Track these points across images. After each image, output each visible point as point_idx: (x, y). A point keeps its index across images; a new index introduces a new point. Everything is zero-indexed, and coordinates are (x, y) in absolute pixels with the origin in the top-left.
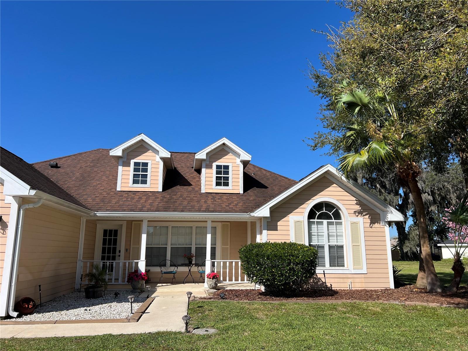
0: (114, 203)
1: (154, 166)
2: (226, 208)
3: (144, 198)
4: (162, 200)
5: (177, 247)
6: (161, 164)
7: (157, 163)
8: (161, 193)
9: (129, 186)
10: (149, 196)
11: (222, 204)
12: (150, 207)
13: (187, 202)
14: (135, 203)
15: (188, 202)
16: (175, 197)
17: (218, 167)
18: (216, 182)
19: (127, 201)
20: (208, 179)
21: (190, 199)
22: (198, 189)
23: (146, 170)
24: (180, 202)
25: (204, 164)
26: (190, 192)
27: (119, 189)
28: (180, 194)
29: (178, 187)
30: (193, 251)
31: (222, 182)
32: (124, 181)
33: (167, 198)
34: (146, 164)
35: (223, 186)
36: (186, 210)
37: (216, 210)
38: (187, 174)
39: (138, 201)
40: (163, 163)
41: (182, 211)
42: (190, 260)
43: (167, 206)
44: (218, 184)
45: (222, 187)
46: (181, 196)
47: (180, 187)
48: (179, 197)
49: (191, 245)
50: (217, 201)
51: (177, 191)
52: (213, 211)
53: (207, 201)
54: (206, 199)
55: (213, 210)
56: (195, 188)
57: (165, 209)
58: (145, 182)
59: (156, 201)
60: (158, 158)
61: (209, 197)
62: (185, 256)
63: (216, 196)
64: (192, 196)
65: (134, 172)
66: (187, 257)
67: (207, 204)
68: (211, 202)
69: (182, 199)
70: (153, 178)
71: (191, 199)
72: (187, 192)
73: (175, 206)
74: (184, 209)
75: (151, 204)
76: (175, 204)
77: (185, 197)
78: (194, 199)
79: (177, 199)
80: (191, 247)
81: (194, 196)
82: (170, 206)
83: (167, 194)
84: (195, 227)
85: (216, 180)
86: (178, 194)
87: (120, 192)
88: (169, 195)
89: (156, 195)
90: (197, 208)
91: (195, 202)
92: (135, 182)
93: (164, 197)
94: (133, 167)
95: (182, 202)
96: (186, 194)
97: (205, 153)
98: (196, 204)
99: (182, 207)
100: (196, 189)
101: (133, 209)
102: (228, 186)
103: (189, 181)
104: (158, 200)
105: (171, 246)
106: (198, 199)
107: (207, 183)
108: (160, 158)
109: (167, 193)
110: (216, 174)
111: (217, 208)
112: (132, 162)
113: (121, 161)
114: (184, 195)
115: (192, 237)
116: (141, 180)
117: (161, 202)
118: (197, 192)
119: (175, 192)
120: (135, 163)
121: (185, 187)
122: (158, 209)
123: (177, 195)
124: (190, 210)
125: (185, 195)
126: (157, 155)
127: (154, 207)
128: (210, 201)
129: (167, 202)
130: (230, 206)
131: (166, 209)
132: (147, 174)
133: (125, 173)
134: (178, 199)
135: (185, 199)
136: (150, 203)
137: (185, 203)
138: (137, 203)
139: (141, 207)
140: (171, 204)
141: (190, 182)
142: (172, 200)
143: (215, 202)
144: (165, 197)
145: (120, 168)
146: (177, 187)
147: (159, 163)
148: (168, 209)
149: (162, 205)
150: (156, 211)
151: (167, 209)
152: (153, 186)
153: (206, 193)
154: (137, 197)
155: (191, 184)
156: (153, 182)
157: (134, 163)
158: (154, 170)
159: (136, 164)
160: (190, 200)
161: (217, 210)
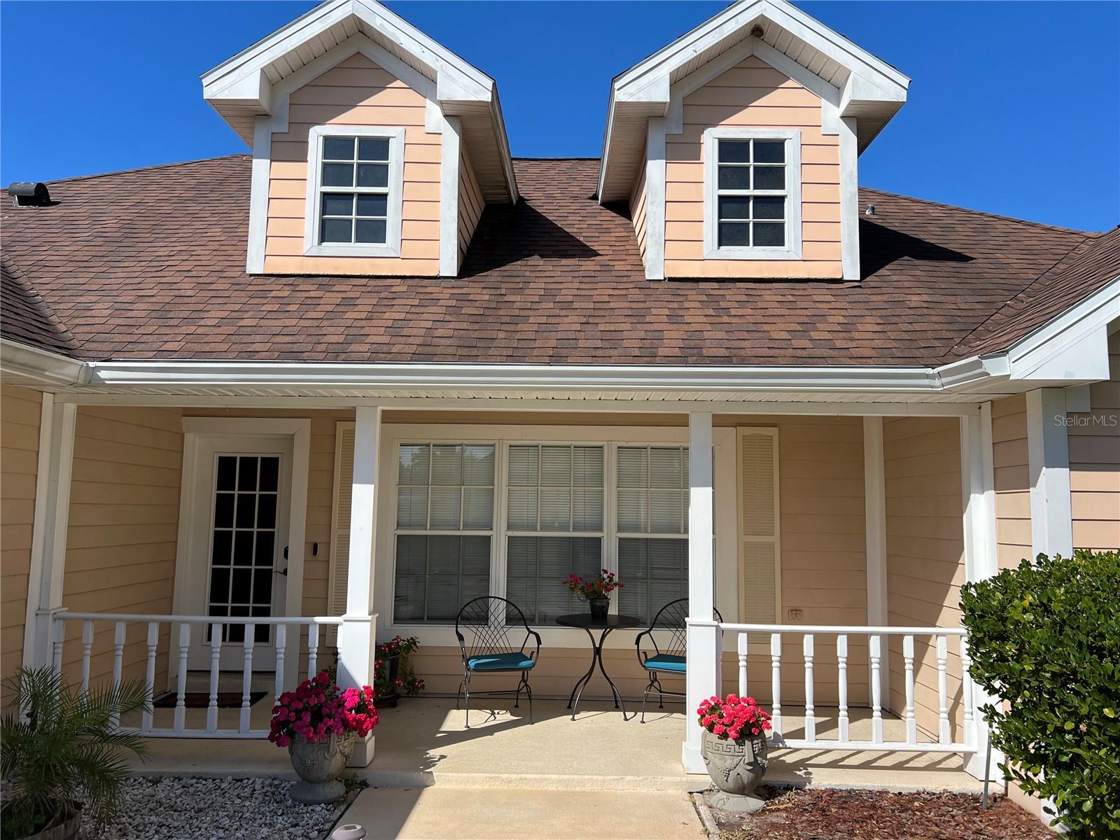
0: (214, 322)
1: (416, 153)
2: (795, 343)
3: (366, 303)
4: (454, 311)
5: (537, 537)
6: (451, 142)
7: (432, 139)
8: (454, 282)
9: (304, 253)
10: (391, 296)
11: (766, 327)
12: (386, 339)
13: (576, 319)
14: (316, 323)
15: (584, 320)
16: (518, 298)
17: (730, 149)
18: (720, 225)
19: (284, 315)
20: (677, 211)
21: (592, 306)
22: (629, 268)
23: (380, 176)
24: (544, 320)
25: (656, 139)
26: (591, 277)
27: (255, 265)
28: (543, 286)
29: (535, 260)
30: (610, 560)
31: (748, 224)
32: (277, 227)
33: (477, 304)
34: (377, 147)
35: (754, 245)
36: (577, 353)
37: (743, 352)
38: (570, 218)
39: (330, 315)
40: (458, 138)
41: (556, 359)
42: (598, 604)
43: (476, 335)
44: (729, 235)
45: (751, 251)
46: (548, 295)
47: (541, 263)
48: (536, 299)
49: (600, 529)
50: (733, 312)
51: (527, 274)
52: (727, 361)
53: (681, 312)
54: (675, 305)
55: (723, 352)
56: (611, 263)
57: (465, 352)
58: (374, 232)
59: (426, 316)
60: (434, 117)
61: (689, 297)
62: (573, 582)
63: (722, 292)
64: (602, 292)
65: (324, 183)
66: (582, 589)
67: (686, 327)
68: (704, 319)
69: (551, 305)
70: (413, 211)
71: (598, 305)
72: (578, 280)
73: (518, 336)
74: (564, 352)
75: (395, 330)
76: (519, 327)
77: (570, 298)
78: (612, 305)
79: (529, 305)
80: (599, 540)
81: (611, 292)
82: (494, 334)
83: (479, 289)
84: (615, 450)
85: (720, 217)
86: (532, 285)
87: (260, 281)
88: (493, 292)
89: (429, 290)
90: (638, 344)
91: (622, 319)
92: (328, 232)
93: (465, 299)
94: (320, 160)
95: (551, 320)
96: (569, 285)
97: (664, 74)
98: (628, 326)
99: (553, 343)
100: (616, 268)
101: (296, 348)
102: (783, 244)
103: (581, 239)
104: (436, 311)
105: (510, 533)
106: (634, 305)
107: (675, 231)
108: (446, 116)
109: (482, 285)
110: (720, 188)
111: (744, 344)
112: (316, 136)
113: (262, 136)
114: (563, 292)
115: (602, 491)
116: (357, 221)
117: (448, 318)
118: (625, 280)
119: (518, 280)
120: (327, 140)
121: (564, 261)
122: (429, 350)
123: (526, 292)
124: (600, 353)
125: (567, 291)
126: (428, 103)
127: (410, 340)
128: (699, 312)
129: (477, 319)
130: (814, 335)
131: (469, 352)
132: (386, 195)
133: (280, 189)
134: (534, 306)
135: (568, 305)
136: (389, 323)
137: (570, 322)
138: (325, 323)
139: (341, 339)
140: (497, 327)
141: (587, 244)
142: (501, 312)
143: (726, 319)
144: (471, 297)
145: (261, 168)
146: (530, 263)
147: (441, 139)
148: (481, 352)
149: (451, 333)
150: (416, 357)
151: (474, 352)
152: (413, 249)
153: (672, 279)
154: (331, 299)
155: (595, 248)
156: (412, 230)
157: (321, 139)
158: (414, 172)
159: (334, 146)
160: (592, 312)
161: (749, 352)
